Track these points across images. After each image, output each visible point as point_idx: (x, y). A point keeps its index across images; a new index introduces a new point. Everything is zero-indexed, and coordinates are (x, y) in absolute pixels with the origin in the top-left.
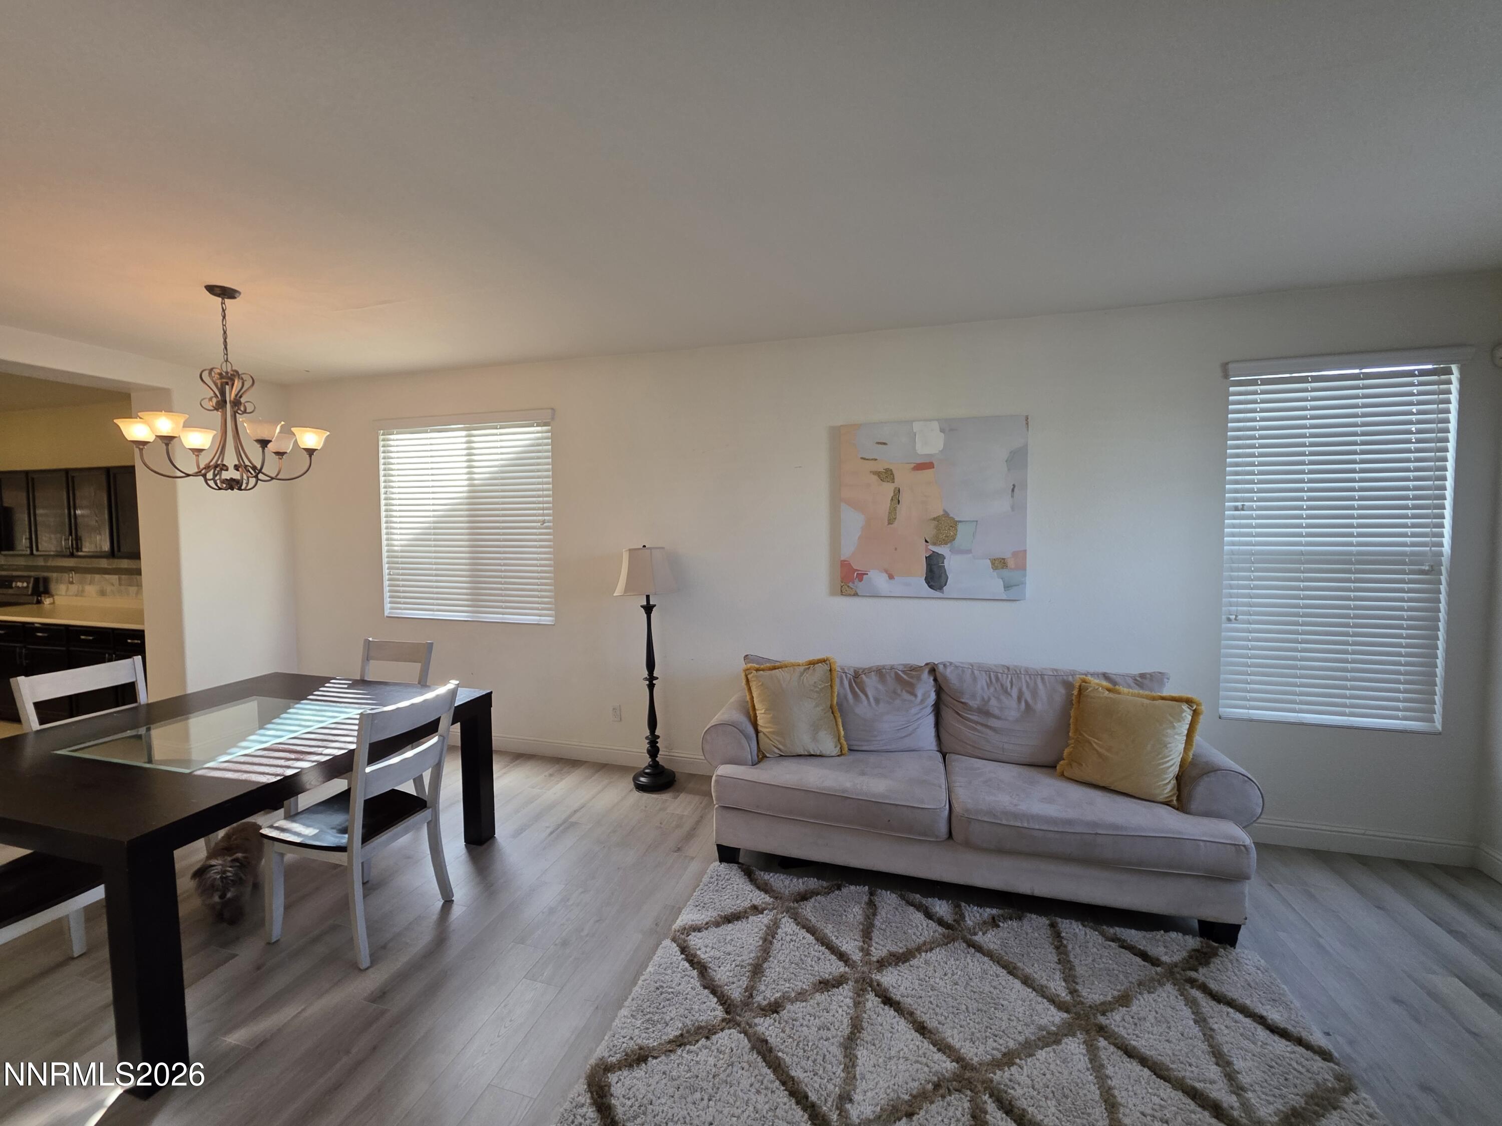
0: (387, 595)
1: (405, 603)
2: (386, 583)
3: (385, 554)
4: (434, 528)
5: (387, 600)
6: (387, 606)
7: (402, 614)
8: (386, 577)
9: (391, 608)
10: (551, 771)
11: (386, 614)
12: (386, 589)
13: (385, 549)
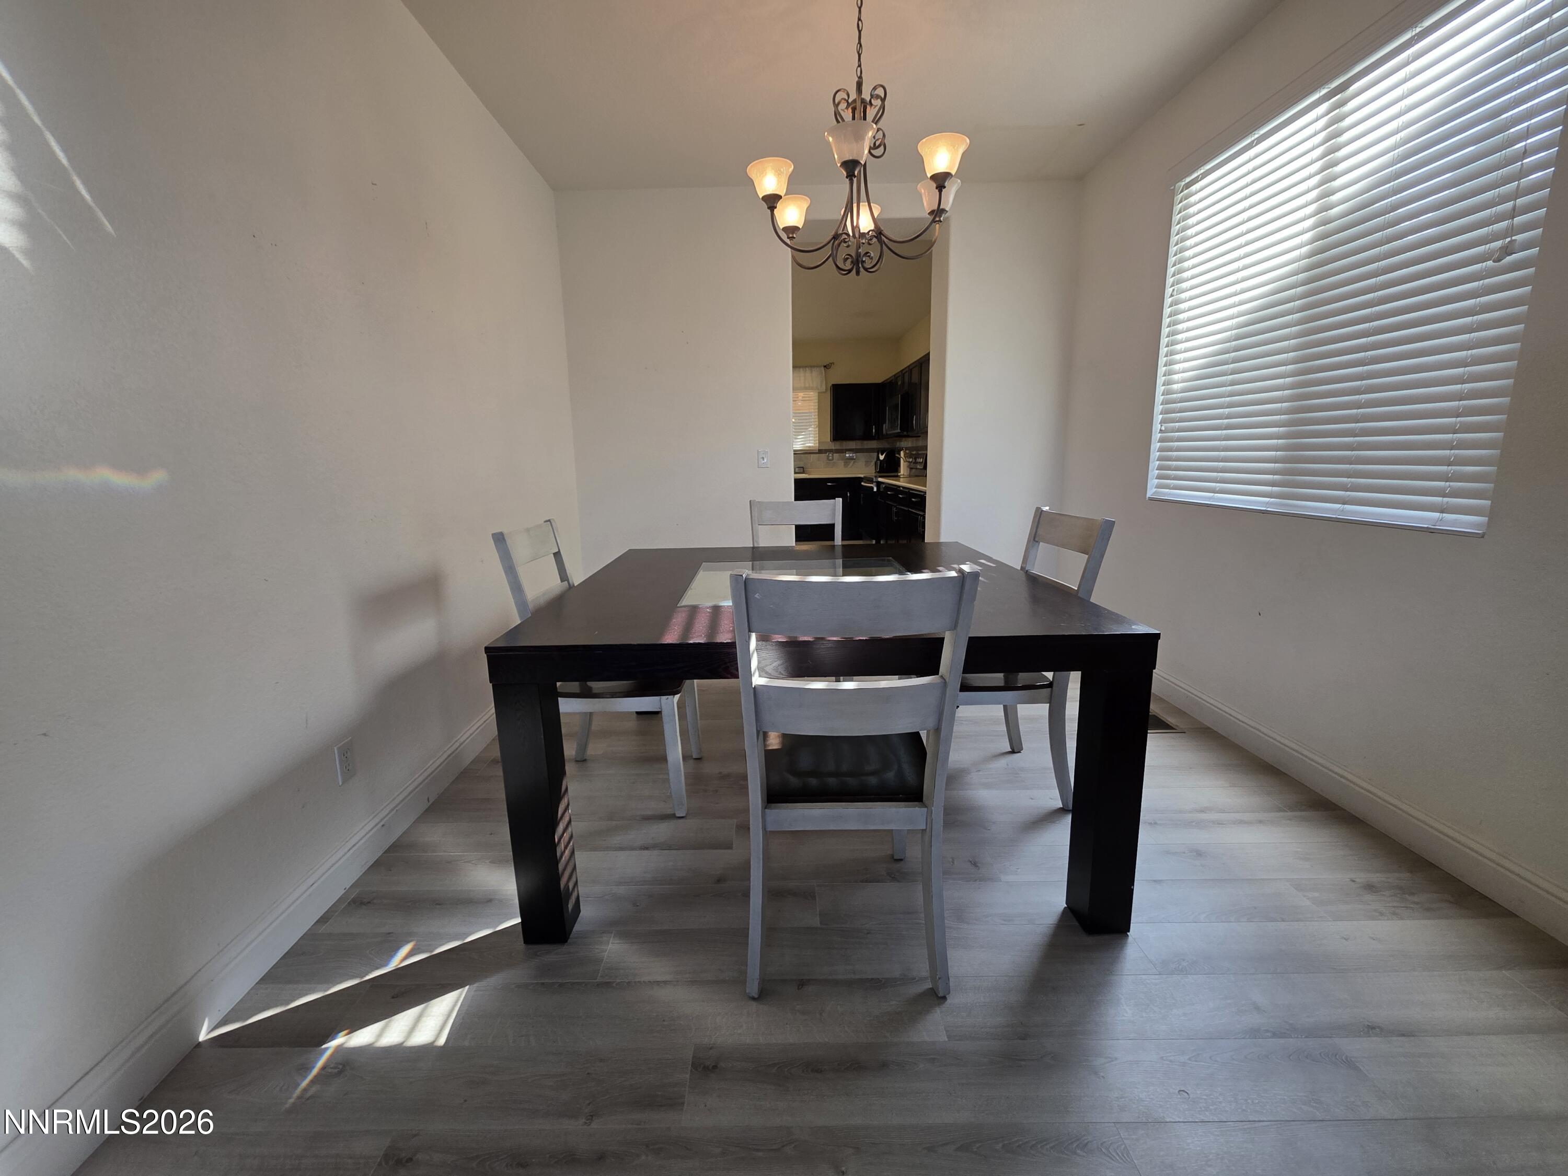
0: (1154, 464)
1: (1176, 478)
2: (1155, 445)
3: (1159, 398)
4: (1237, 349)
5: (1153, 472)
6: (1153, 482)
7: (1165, 494)
8: (1156, 436)
9: (1158, 486)
10: (1376, 878)
11: (1149, 495)
12: (1155, 454)
13: (1160, 389)
